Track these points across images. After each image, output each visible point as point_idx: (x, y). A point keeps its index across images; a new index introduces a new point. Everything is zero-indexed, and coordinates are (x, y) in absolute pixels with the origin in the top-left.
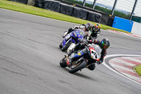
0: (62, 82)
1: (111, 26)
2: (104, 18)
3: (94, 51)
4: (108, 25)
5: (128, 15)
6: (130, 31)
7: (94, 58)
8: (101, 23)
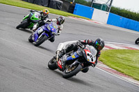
0: (24, 68)
1: (72, 13)
2: (66, 5)
3: (90, 54)
4: (69, 12)
5: (89, 3)
6: (91, 18)
7: (90, 61)
8: (63, 10)
